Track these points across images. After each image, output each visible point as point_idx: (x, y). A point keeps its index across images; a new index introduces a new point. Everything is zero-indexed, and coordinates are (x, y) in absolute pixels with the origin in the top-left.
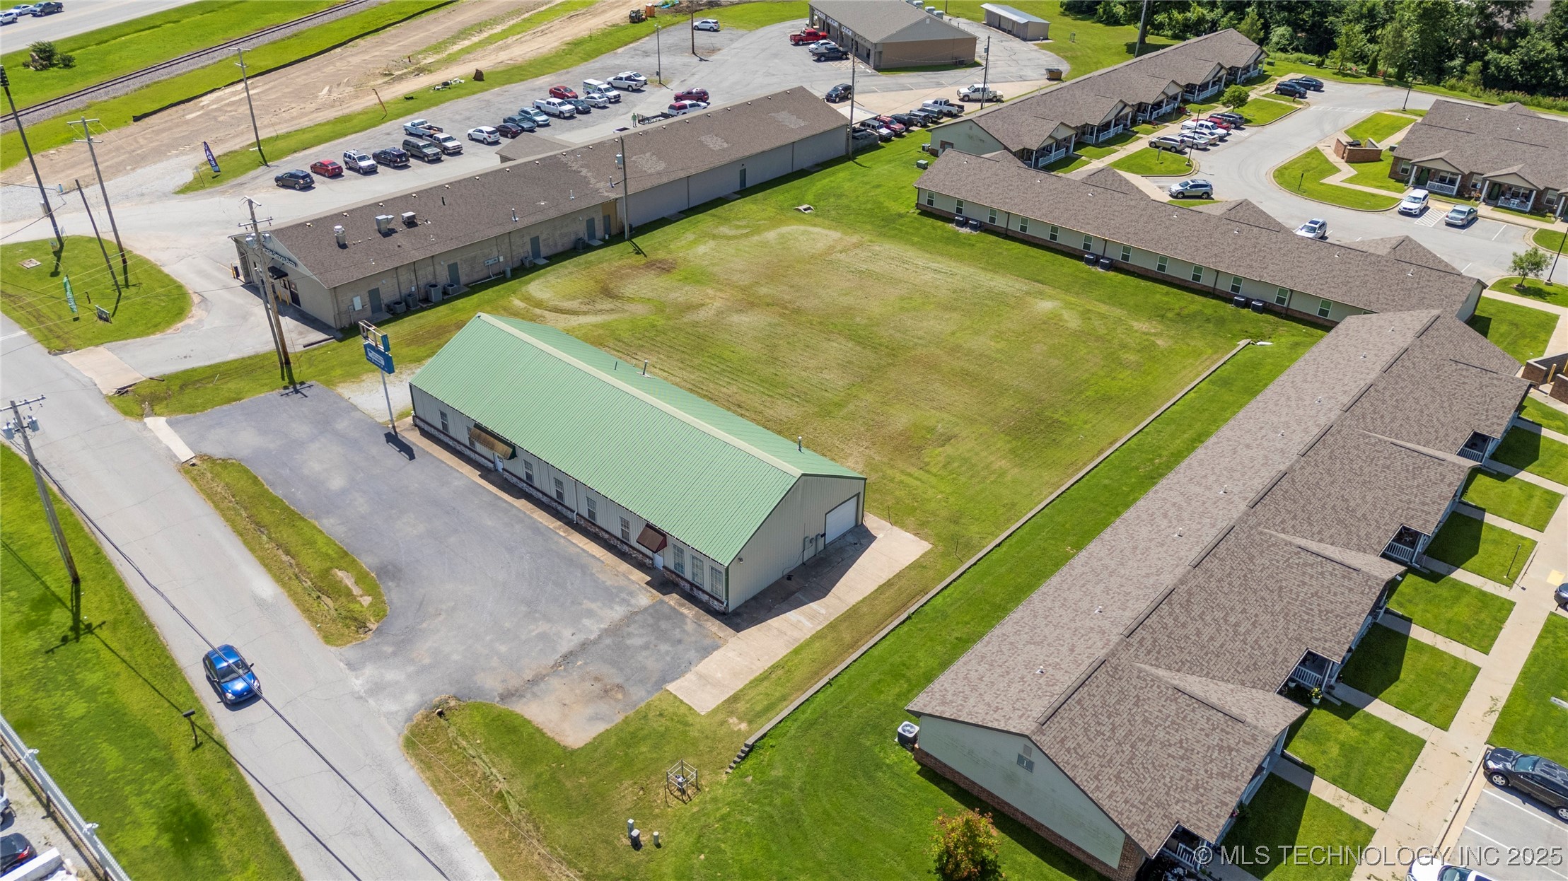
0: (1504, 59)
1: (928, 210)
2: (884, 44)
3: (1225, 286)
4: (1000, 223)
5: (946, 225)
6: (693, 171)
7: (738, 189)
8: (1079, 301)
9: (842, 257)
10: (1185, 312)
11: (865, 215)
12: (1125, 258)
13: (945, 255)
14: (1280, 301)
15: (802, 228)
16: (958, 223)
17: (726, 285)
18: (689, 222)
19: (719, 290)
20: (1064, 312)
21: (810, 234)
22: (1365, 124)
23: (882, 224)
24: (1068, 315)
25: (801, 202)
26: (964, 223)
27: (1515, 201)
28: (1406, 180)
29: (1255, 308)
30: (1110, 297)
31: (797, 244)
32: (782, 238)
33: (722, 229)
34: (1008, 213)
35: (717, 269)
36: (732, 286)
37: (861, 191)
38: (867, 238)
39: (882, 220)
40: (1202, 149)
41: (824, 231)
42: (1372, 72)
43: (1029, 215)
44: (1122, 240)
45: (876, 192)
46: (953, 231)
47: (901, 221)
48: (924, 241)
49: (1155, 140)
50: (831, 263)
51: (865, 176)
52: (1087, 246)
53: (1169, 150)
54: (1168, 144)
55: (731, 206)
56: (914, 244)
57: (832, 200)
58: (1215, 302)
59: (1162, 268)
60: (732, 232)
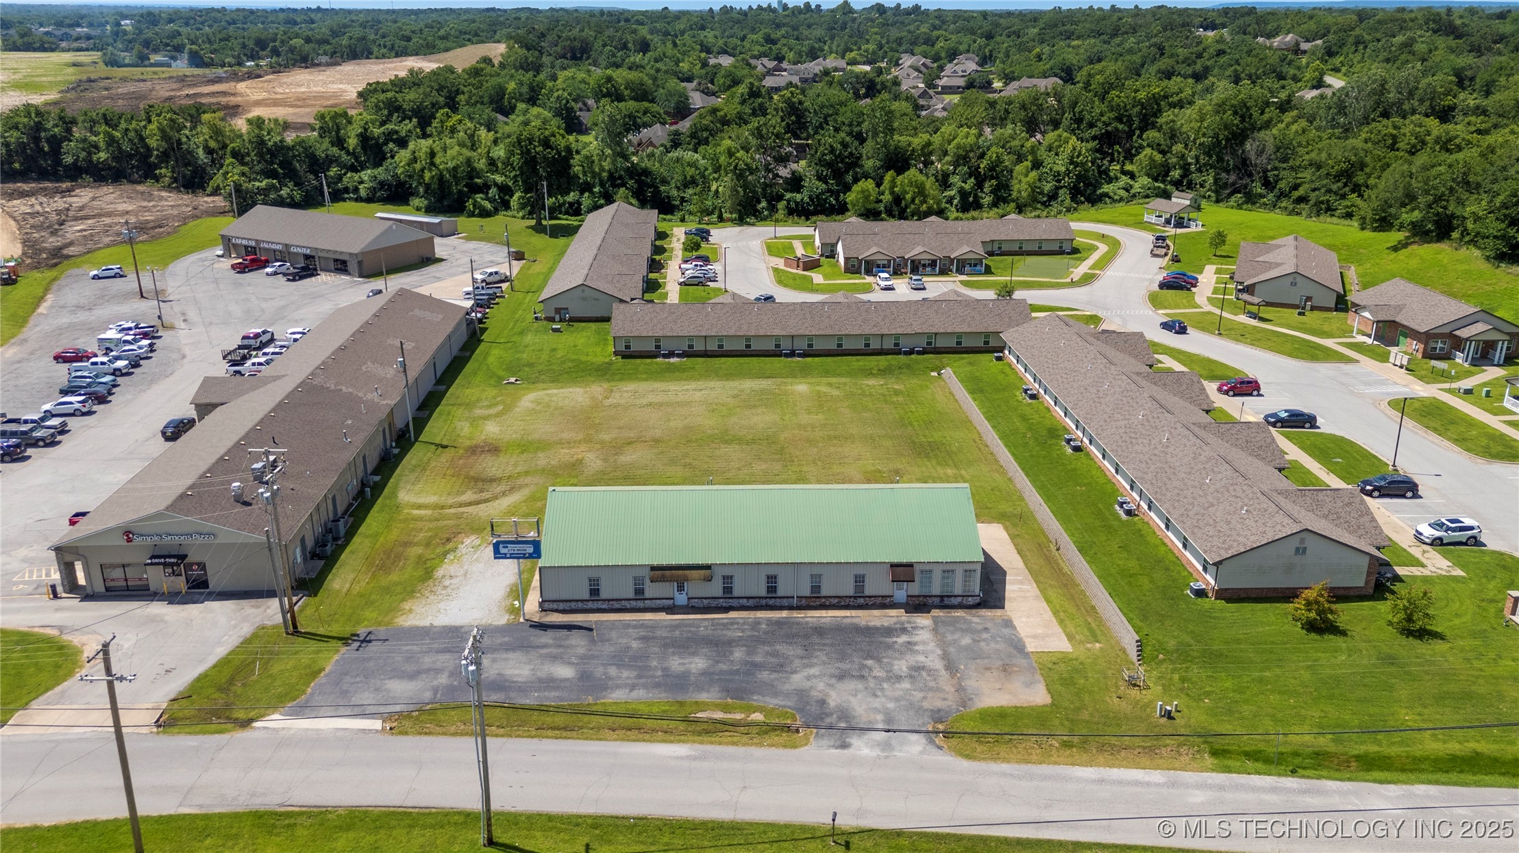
0: (798, 197)
1: (627, 354)
2: (363, 253)
3: (889, 345)
4: (699, 347)
5: (655, 360)
7: (434, 382)
8: (813, 380)
9: (615, 401)
10: (882, 368)
11: (577, 372)
12: (810, 346)
13: (681, 379)
14: (929, 343)
15: (541, 393)
16: (665, 356)
17: (569, 443)
18: (440, 414)
19: (570, 448)
20: (818, 388)
21: (556, 395)
22: (772, 249)
23: (599, 373)
24: (824, 389)
25: (501, 379)
26: (671, 354)
27: (928, 269)
28: (858, 272)
29: (919, 353)
30: (827, 373)
31: (561, 404)
32: (539, 404)
33: (478, 412)
34: (705, 337)
35: (536, 436)
36: (575, 442)
37: (545, 356)
38: (606, 385)
39: (597, 370)
40: (715, 281)
41: (562, 390)
42: (721, 219)
43: (725, 334)
44: (807, 333)
45: (560, 354)
46: (666, 363)
47: (614, 367)
48: (652, 376)
49: (682, 280)
50: (615, 407)
51: (526, 347)
52: (778, 346)
53: (697, 285)
54: (696, 281)
55: (452, 394)
56: (646, 380)
57: (526, 369)
58: (890, 357)
59: (840, 345)
60: (491, 411)
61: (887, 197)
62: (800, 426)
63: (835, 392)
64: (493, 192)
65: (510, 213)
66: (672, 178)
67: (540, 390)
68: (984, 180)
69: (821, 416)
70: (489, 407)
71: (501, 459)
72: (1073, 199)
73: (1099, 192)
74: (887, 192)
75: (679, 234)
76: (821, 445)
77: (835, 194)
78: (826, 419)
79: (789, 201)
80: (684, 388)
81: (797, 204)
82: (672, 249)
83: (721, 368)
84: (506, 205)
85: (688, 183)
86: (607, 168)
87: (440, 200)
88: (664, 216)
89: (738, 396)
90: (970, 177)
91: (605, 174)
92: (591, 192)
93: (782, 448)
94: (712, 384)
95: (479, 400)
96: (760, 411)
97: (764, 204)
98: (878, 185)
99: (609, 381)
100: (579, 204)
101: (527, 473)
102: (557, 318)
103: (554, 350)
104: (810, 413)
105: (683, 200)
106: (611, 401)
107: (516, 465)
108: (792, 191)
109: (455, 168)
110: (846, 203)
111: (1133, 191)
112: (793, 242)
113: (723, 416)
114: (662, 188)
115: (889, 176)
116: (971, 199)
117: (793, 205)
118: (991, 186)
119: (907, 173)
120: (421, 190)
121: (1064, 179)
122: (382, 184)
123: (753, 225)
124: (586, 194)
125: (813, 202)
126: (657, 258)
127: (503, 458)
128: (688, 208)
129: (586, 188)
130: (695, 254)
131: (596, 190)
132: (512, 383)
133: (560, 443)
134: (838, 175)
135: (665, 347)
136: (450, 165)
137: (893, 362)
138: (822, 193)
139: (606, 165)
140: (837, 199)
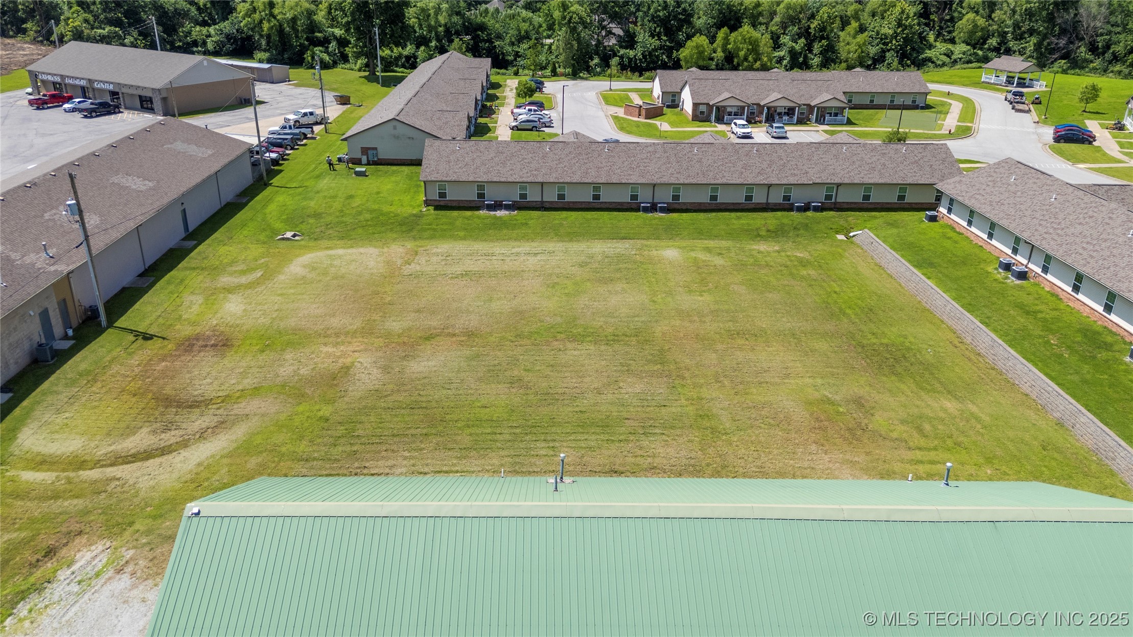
0: (631, 53)
1: (442, 204)
2: (166, 89)
3: (777, 197)
4: (534, 196)
5: (477, 213)
6: (141, 219)
7: (183, 235)
8: (684, 243)
9: (418, 268)
10: (771, 228)
11: (375, 226)
12: (676, 197)
13: (509, 239)
14: (828, 197)
15: (321, 254)
16: (490, 208)
17: (337, 335)
18: (169, 283)
19: (336, 344)
20: (693, 254)
21: (340, 257)
22: (608, 99)
23: (404, 228)
24: (702, 256)
25: (275, 232)
26: (497, 206)
27: (786, 118)
28: (707, 120)
29: (816, 209)
30: (700, 234)
31: (343, 271)
32: (314, 269)
33: (225, 280)
34: (542, 184)
35: (292, 322)
36: (347, 333)
37: (337, 205)
38: (410, 245)
39: (401, 225)
40: (549, 127)
41: (350, 251)
42: (554, 73)
43: (568, 180)
44: (673, 180)
45: (357, 202)
46: (490, 217)
47: (424, 220)
48: (471, 233)
49: (514, 124)
50: (417, 277)
51: (318, 192)
52: (634, 197)
53: (531, 130)
54: (531, 125)
55: (199, 253)
56: (464, 238)
57: (311, 221)
58: (779, 214)
59: (714, 198)
60: (244, 280)
61: (720, 54)
62: (682, 314)
63: (718, 261)
64: (333, 45)
65: (348, 66)
66: (507, 34)
67: (321, 249)
68: (813, 41)
69: (707, 298)
70: (243, 273)
71: (226, 361)
72: (900, 62)
73: (923, 56)
74: (719, 50)
75: (511, 84)
76: (720, 347)
77: (669, 51)
78: (716, 302)
79: (622, 57)
80: (514, 251)
81: (630, 60)
82: (505, 97)
83: (561, 225)
84: (345, 58)
85: (523, 37)
86: (443, 22)
87: (281, 53)
88: (498, 70)
89: (587, 264)
90: (800, 38)
91: (441, 29)
92: (427, 45)
93: (662, 351)
94: (551, 246)
95: (233, 262)
96: (619, 286)
97: (596, 60)
98: (712, 42)
99: (415, 238)
100: (415, 57)
101: (256, 391)
102: (364, 159)
103: (351, 197)
104: (690, 292)
105: (517, 55)
106: (414, 267)
107: (244, 375)
108: (626, 48)
109: (294, 20)
110: (679, 60)
111: (954, 57)
112: (629, 94)
113: (567, 295)
114: (497, 43)
115: (721, 34)
116: (801, 60)
117: (626, 61)
118: (821, 47)
119: (740, 30)
120: (264, 42)
121: (891, 42)
122: (228, 37)
123: (586, 79)
124: (422, 48)
125: (646, 59)
126: (488, 104)
127: (230, 360)
128: (522, 62)
129: (422, 41)
130: (528, 100)
131: (433, 44)
132: (288, 239)
133: (325, 335)
134: (670, 32)
135: (491, 195)
136: (289, 16)
137: (785, 221)
138: (655, 50)
139: (442, 19)
140: (669, 57)
